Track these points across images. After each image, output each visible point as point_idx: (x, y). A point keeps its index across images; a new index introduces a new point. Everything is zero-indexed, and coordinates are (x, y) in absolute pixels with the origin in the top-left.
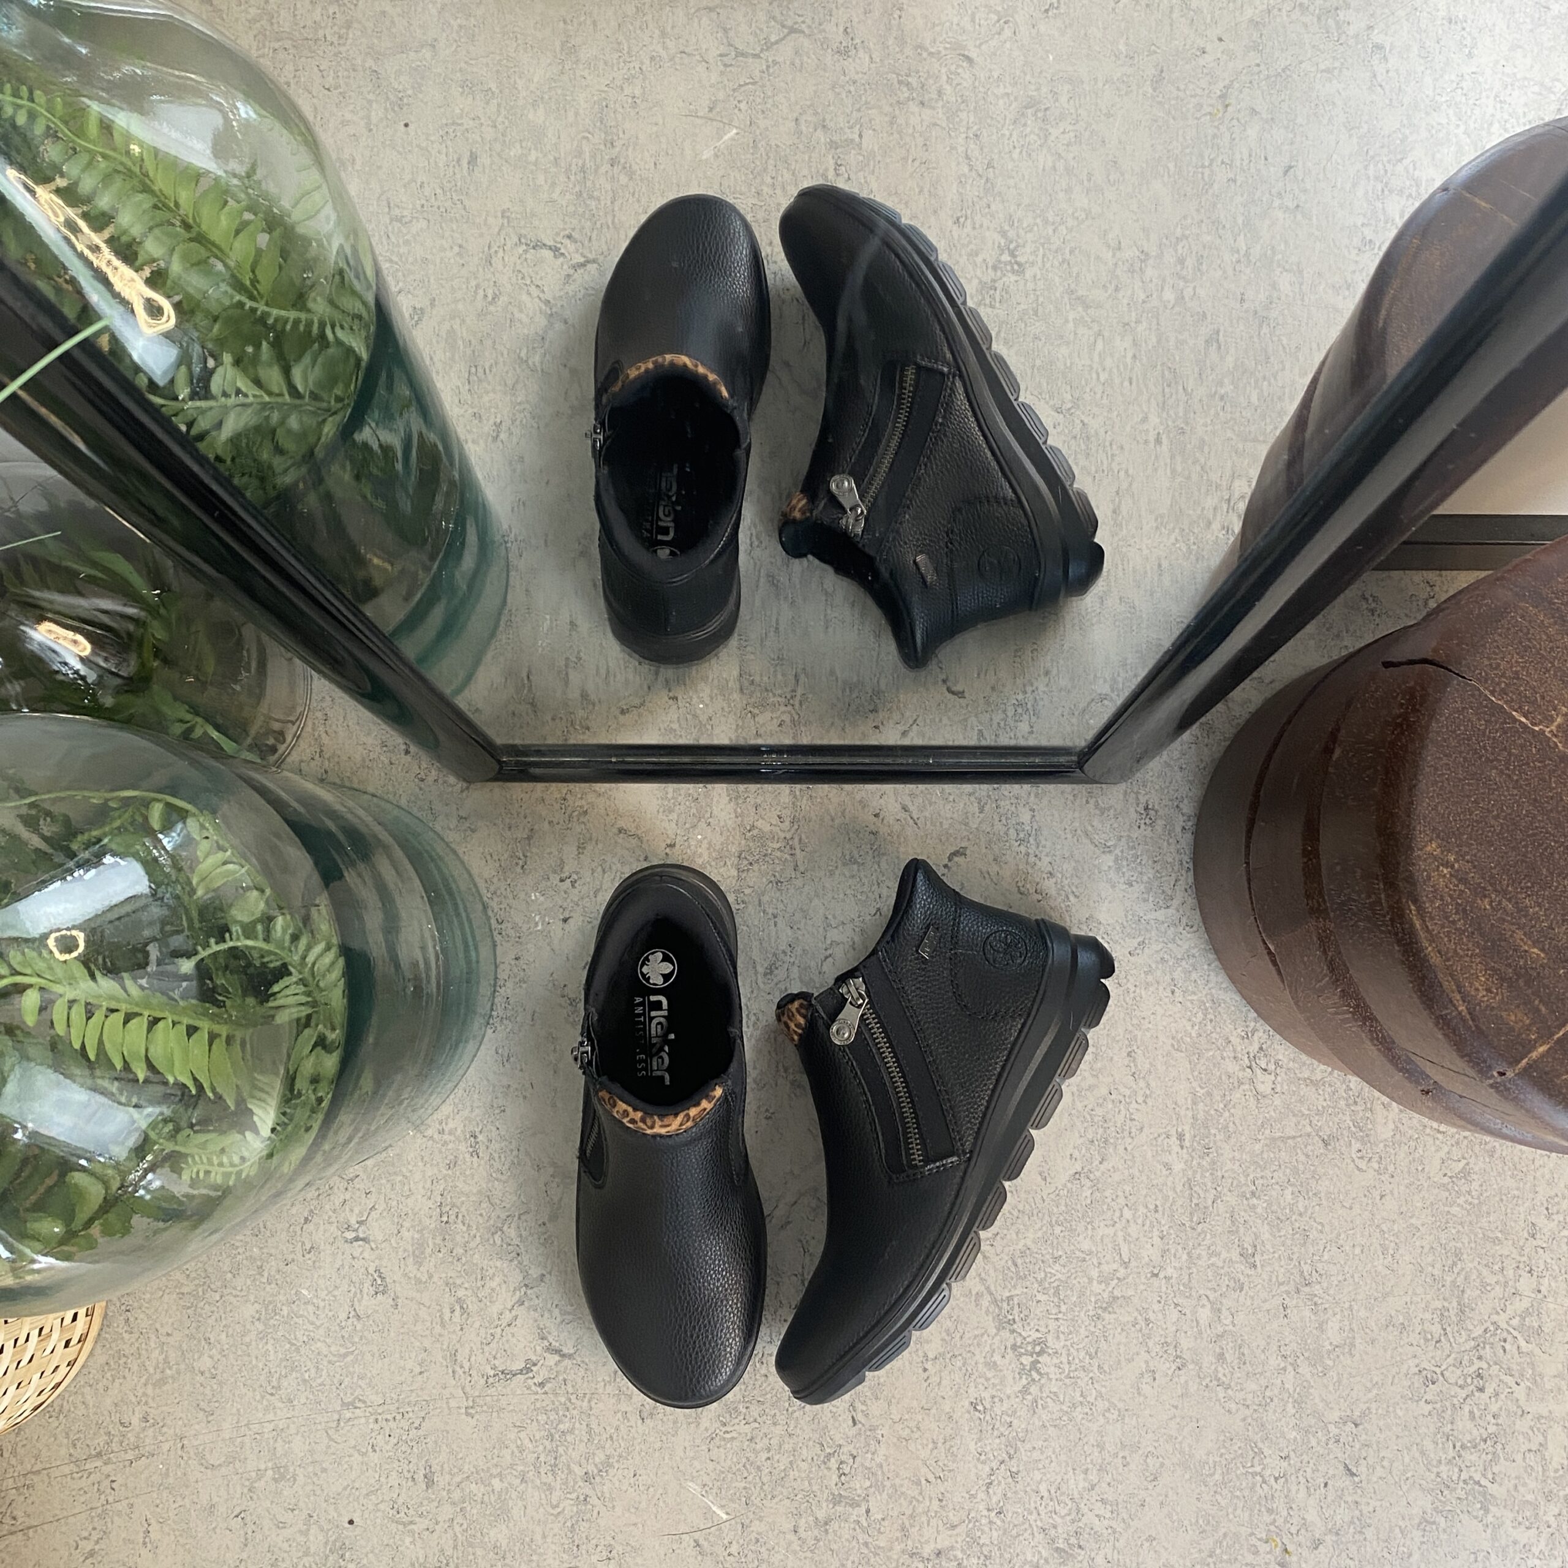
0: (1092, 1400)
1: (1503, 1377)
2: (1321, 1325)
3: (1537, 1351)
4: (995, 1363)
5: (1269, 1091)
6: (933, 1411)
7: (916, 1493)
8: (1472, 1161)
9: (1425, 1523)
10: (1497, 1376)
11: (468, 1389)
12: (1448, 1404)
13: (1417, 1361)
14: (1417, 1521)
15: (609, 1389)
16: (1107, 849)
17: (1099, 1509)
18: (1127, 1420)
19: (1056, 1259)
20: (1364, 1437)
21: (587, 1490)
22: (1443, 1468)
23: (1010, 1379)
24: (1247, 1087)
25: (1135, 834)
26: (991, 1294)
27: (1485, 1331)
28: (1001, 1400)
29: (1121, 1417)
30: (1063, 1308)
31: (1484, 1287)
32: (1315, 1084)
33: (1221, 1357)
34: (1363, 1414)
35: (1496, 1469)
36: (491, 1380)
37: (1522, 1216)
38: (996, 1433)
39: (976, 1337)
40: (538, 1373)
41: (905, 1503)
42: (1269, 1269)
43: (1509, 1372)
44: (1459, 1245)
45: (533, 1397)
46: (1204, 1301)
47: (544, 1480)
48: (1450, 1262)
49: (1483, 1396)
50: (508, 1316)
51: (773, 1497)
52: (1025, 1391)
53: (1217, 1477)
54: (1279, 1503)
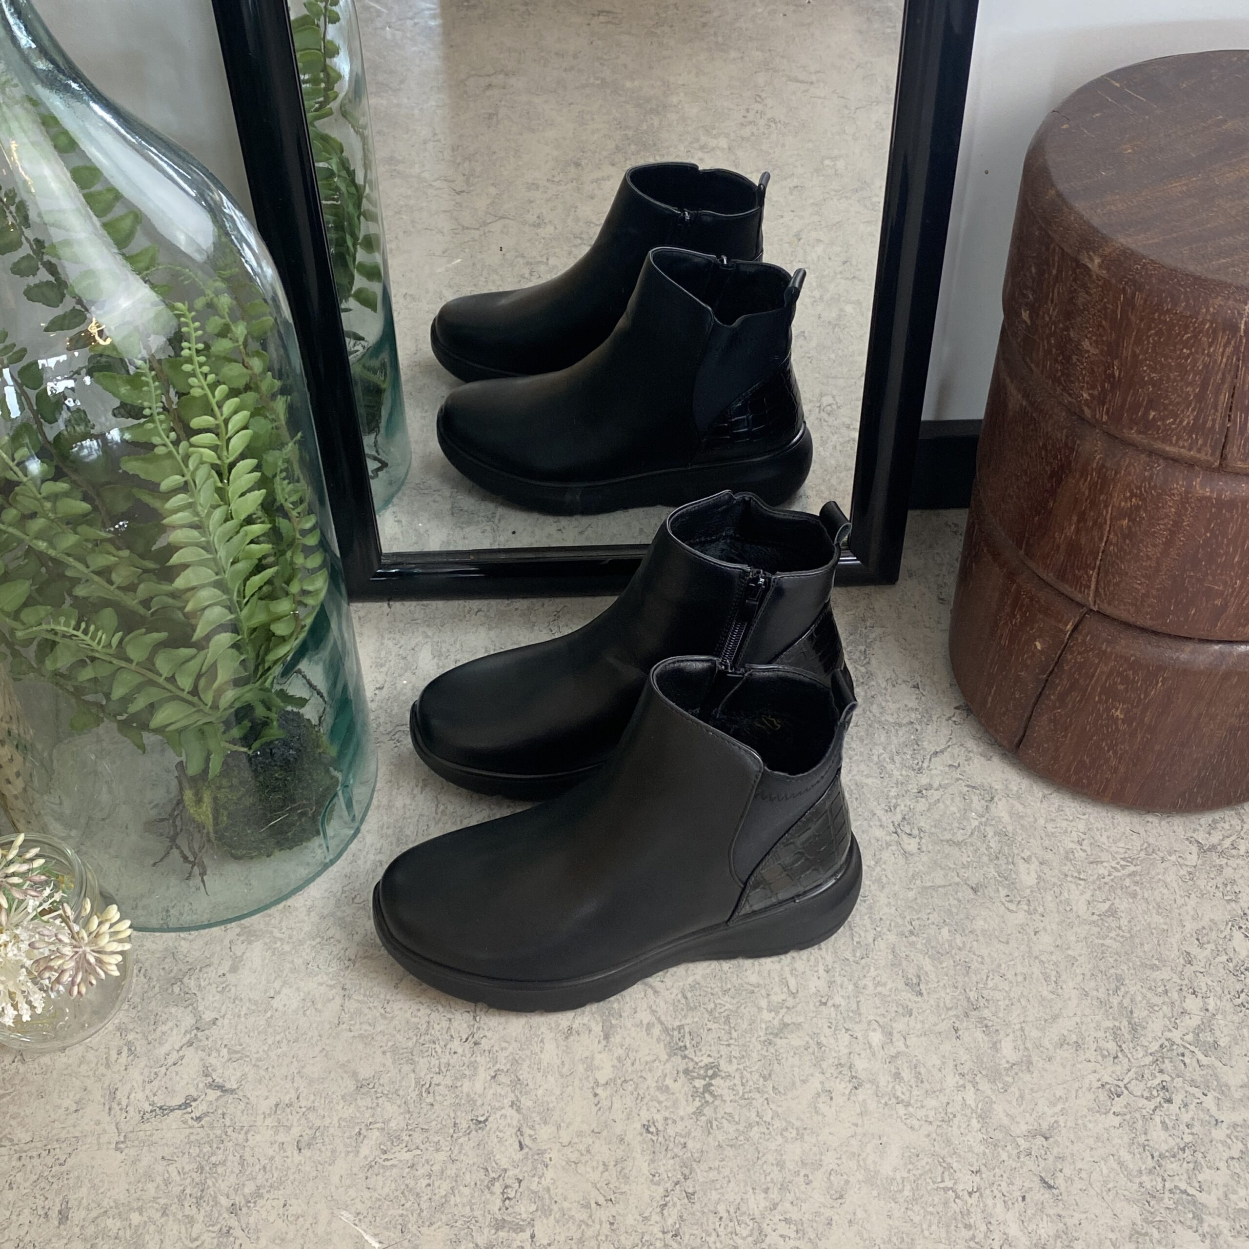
0: (768, 1119)
1: (1189, 1089)
2: (995, 1044)
3: (1218, 1064)
4: (667, 1087)
5: (915, 850)
6: (605, 1133)
7: (585, 1216)
8: (1117, 901)
9: (1136, 1235)
10: (1183, 1088)
11: (122, 1126)
12: (1138, 1115)
13: (1097, 1076)
14: (1127, 1232)
15: (268, 1121)
17: (783, 1228)
18: (806, 1137)
19: (726, 992)
20: (1055, 1151)
21: (233, 1222)
22: (1145, 1178)
23: (684, 1102)
24: (894, 848)
26: (662, 1023)
27: (1161, 1046)
28: (674, 1122)
29: (800, 1136)
30: (734, 1035)
31: (1151, 1007)
32: (958, 844)
33: (897, 1076)
34: (1051, 1127)
35: (1200, 1177)
36: (147, 1116)
37: (1175, 946)
38: (670, 1154)
39: (647, 1063)
40: (196, 1107)
41: (574, 1228)
42: (935, 996)
43: (1193, 1083)
44: (1119, 972)
45: (188, 1131)
46: (875, 1026)
47: (187, 1211)
48: (1113, 986)
49: (1171, 1107)
50: (174, 1056)
51: (432, 1224)
52: (699, 1112)
53: (907, 1193)
54: (976, 1218)
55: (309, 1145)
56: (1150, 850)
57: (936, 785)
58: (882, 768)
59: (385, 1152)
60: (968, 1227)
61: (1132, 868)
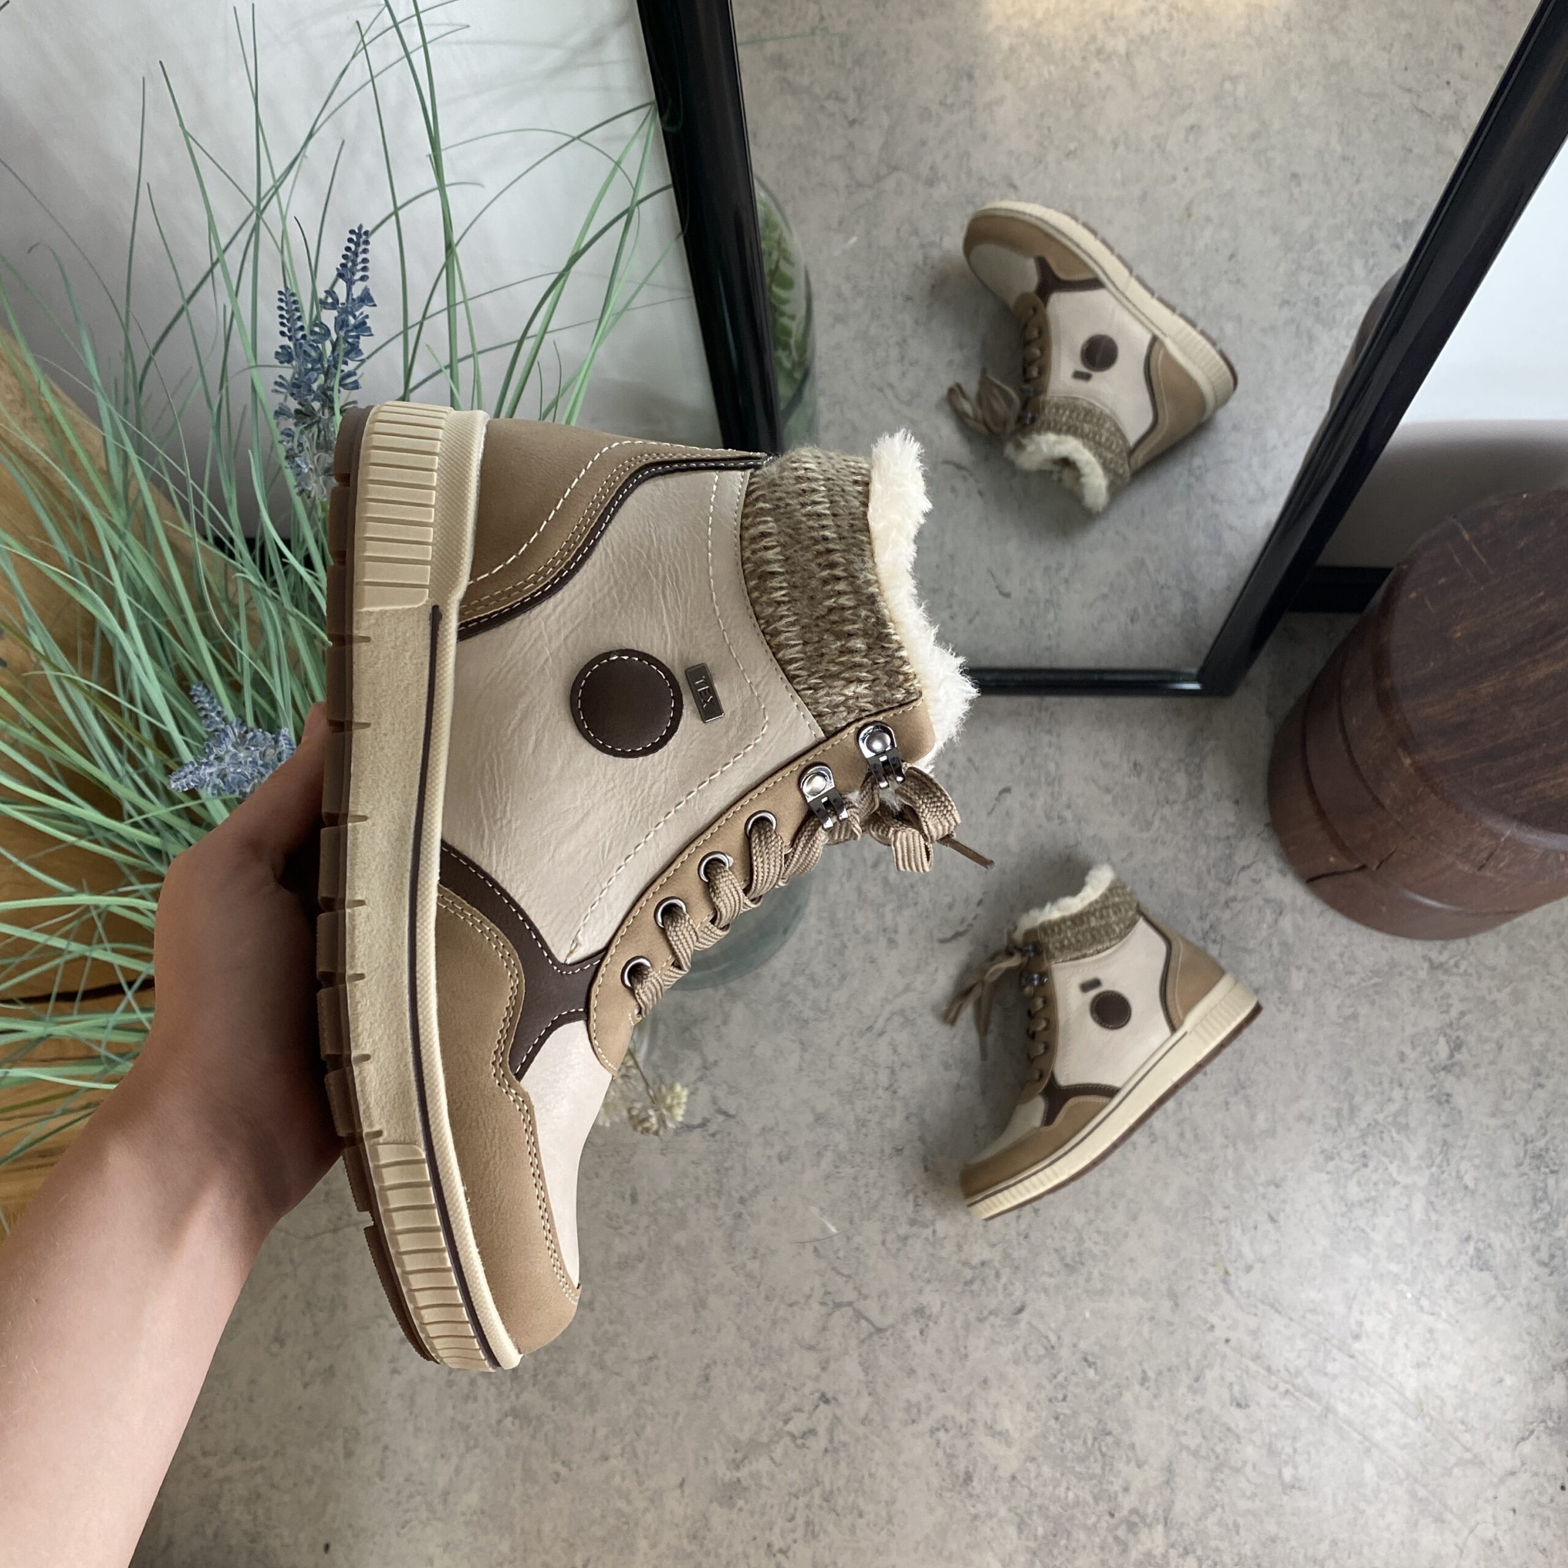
1: (1381, 1157)
2: (1253, 1116)
3: (1405, 1141)
8: (1360, 1007)
10: (1377, 1156)
12: (1342, 1174)
13: (1320, 1144)
14: (1319, 1255)
15: (761, 1140)
16: (1108, 790)
17: (1096, 1237)
20: (1282, 1196)
21: (742, 1209)
22: (1338, 1219)
25: (1127, 781)
31: (1368, 1094)
33: (1182, 1135)
36: (678, 1132)
37: (1395, 1046)
40: (710, 1128)
45: (707, 1143)
47: (712, 1200)
48: (1343, 1076)
51: (869, 1219)
53: (1179, 1218)
54: (1222, 1239)
55: (787, 1158)
56: (1393, 964)
57: (1240, 897)
58: (1200, 880)
59: (836, 1167)
60: (1216, 1244)
61: (1376, 980)
